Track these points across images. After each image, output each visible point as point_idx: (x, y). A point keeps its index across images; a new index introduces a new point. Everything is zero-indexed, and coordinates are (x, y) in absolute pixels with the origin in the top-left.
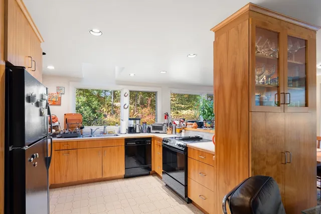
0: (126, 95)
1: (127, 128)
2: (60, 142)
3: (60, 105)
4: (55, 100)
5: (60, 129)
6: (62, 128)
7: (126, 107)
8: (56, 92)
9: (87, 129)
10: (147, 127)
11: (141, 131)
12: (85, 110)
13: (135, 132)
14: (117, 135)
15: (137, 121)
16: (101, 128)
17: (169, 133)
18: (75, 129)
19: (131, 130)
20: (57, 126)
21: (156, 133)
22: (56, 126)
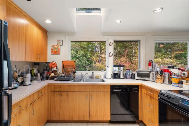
0: (111, 44)
1: (112, 74)
2: (55, 85)
3: (59, 54)
4: (56, 50)
5: (58, 73)
7: (111, 55)
8: (57, 45)
9: (79, 73)
10: (131, 74)
11: (125, 77)
13: (119, 78)
14: (103, 81)
15: (121, 67)
16: (90, 73)
18: (69, 73)
19: (116, 76)
21: (141, 80)
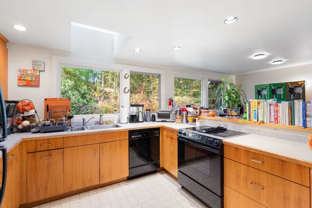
0: (126, 76)
1: (128, 116)
3: (38, 86)
4: (29, 79)
5: (37, 120)
6: (40, 118)
7: (126, 90)
8: (32, 69)
9: (77, 119)
10: (151, 115)
11: (145, 120)
12: (73, 95)
13: (138, 121)
14: (117, 126)
15: (140, 107)
17: (178, 122)
18: (60, 119)
19: (133, 119)
20: (33, 116)
21: (162, 121)
22: (30, 116)
